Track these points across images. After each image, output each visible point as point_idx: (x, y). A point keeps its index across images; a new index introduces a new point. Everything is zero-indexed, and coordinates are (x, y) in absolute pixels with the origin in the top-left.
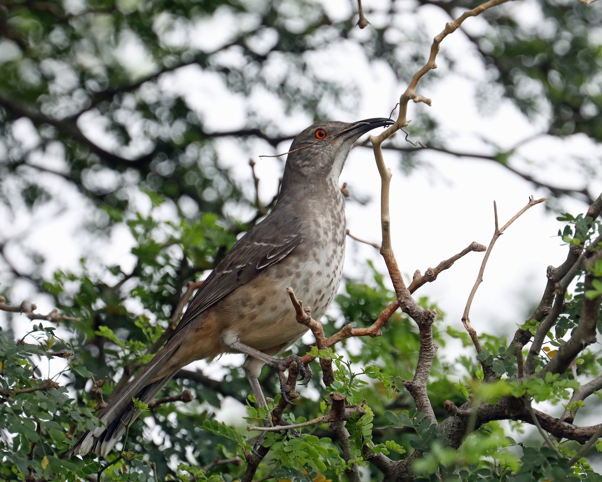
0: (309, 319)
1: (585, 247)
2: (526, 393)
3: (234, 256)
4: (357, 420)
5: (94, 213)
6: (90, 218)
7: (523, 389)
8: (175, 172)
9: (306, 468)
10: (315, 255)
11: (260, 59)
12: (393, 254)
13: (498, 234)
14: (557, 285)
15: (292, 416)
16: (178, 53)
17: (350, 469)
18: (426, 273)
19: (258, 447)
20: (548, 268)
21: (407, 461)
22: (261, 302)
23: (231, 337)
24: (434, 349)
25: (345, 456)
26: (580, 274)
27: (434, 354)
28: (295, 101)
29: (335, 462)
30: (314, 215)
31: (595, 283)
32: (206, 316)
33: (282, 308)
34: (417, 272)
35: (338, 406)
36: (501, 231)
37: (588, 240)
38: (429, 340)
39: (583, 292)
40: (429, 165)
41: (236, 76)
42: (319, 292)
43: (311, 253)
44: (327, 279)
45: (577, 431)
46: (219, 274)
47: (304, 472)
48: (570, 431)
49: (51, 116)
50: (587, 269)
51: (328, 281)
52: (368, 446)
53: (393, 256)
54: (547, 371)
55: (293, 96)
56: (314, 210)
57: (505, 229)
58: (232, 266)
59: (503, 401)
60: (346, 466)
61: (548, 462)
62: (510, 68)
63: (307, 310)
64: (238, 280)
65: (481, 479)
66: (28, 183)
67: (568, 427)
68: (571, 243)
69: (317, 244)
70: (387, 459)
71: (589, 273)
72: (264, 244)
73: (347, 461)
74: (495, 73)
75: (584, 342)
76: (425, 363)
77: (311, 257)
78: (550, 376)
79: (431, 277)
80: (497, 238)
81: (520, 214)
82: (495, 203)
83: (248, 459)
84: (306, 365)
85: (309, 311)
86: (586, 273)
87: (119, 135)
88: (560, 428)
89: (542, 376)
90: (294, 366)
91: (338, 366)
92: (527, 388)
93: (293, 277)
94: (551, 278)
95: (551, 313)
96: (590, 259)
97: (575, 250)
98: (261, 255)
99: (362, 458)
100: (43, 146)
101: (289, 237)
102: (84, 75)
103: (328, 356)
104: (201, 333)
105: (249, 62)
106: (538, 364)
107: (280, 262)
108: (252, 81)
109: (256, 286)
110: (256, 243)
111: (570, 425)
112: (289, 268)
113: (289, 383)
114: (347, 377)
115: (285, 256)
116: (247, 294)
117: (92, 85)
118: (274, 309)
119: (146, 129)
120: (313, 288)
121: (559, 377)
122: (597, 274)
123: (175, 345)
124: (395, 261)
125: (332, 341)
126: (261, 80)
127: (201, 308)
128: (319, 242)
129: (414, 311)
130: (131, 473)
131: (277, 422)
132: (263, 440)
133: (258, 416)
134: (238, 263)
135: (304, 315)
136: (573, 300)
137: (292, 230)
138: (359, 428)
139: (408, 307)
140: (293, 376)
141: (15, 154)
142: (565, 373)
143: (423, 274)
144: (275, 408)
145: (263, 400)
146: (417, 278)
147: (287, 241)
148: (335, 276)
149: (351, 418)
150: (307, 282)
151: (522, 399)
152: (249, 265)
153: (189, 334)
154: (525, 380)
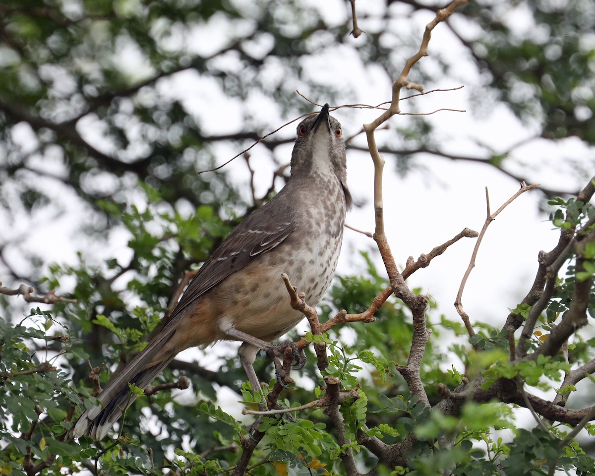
0: (304, 304)
1: (576, 231)
2: (518, 374)
3: (229, 244)
4: (352, 404)
5: (92, 216)
6: (88, 221)
7: (515, 371)
8: (173, 175)
9: (302, 452)
10: (307, 244)
11: (257, 64)
12: (386, 240)
13: (490, 219)
14: (548, 269)
15: (287, 401)
16: (176, 57)
17: (344, 453)
18: (419, 259)
19: (254, 432)
20: (540, 253)
21: (401, 444)
22: (254, 288)
23: (226, 324)
24: (427, 333)
25: (340, 441)
26: (571, 257)
27: (427, 339)
28: (291, 105)
29: (329, 446)
30: (306, 205)
31: (586, 265)
32: (201, 303)
33: (275, 295)
34: (410, 258)
35: (332, 390)
36: (493, 217)
37: (579, 225)
38: (422, 325)
39: (574, 276)
40: (424, 168)
41: (233, 81)
42: (312, 280)
43: (303, 241)
44: (321, 268)
45: (569, 414)
46: (214, 261)
47: (299, 455)
48: (562, 414)
49: (49, 120)
50: (578, 252)
51: (321, 270)
52: (362, 430)
53: (386, 242)
54: (538, 353)
55: (289, 100)
56: (305, 201)
57: (496, 215)
58: (226, 253)
59: (496, 384)
60: (341, 450)
61: (540, 442)
62: (504, 72)
63: (302, 296)
64: (232, 267)
65: (474, 461)
66: (27, 187)
67: (560, 410)
68: (562, 227)
69: (309, 233)
70: (381, 443)
71: (580, 256)
72: (258, 232)
73: (341, 445)
74: (489, 77)
75: (575, 325)
76: (418, 348)
77: (304, 246)
78: (541, 358)
79: (423, 263)
80: (489, 224)
81: (511, 200)
82: (486, 189)
83: (244, 444)
84: (300, 350)
85: (303, 297)
86: (576, 256)
87: (117, 139)
88: (551, 411)
89: (534, 358)
90: (289, 351)
91: (332, 351)
92: (519, 371)
93: (286, 264)
94: (542, 263)
95: (542, 297)
96: (581, 242)
97: (566, 234)
98: (255, 243)
99: (356, 442)
100: (42, 149)
101: (283, 225)
102: (82, 80)
103: (323, 341)
104: (196, 319)
105: (246, 66)
106: (529, 347)
107: (273, 249)
108: (248, 85)
109: (249, 273)
110: (250, 231)
111: (562, 408)
112: (282, 255)
113: (284, 368)
114: (341, 361)
115: (278, 243)
116: (240, 281)
117: (90, 90)
118: (267, 296)
119: (144, 133)
120: (306, 276)
121: (551, 359)
122: (588, 256)
123: (170, 331)
124: (388, 247)
125: (326, 326)
126: (258, 84)
127: (195, 295)
128: (311, 232)
129: (408, 296)
130: (128, 458)
131: (273, 406)
132: (259, 425)
133: (254, 401)
134: (232, 251)
135: (298, 301)
136: (564, 284)
137: (286, 218)
138: (354, 413)
139: (401, 292)
140: (288, 362)
141: (14, 158)
142: (557, 356)
143: (416, 260)
144: (270, 392)
145: (258, 386)
146: (410, 265)
147: (281, 229)
148: (329, 266)
149: (345, 402)
150: (299, 270)
151: (514, 380)
152: (243, 252)
153: (184, 320)
154: (517, 363)
